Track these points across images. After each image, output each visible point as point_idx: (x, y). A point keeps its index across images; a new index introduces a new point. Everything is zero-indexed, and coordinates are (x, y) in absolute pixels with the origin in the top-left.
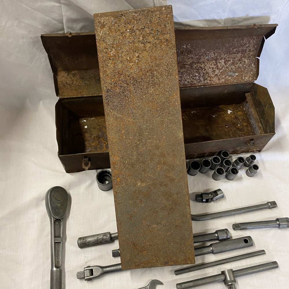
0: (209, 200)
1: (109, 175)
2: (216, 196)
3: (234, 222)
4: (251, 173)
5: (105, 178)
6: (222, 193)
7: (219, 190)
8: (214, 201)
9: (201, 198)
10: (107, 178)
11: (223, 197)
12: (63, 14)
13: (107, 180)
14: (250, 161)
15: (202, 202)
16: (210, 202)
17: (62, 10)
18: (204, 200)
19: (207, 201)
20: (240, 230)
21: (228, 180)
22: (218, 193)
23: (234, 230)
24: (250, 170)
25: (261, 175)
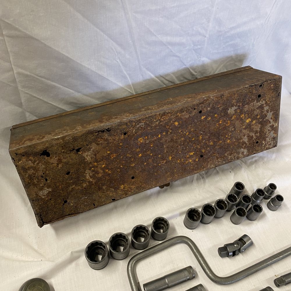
0: (236, 253)
1: (102, 247)
2: (243, 246)
3: (274, 275)
4: (275, 206)
5: (97, 251)
6: (250, 239)
7: (245, 236)
8: (242, 252)
9: (226, 252)
10: (99, 252)
11: (252, 244)
12: (9, 50)
13: (101, 254)
14: (270, 192)
15: (228, 257)
16: (238, 254)
17: (6, 44)
18: (230, 254)
19: (234, 254)
20: (285, 285)
21: (250, 221)
22: (245, 240)
23: (277, 288)
24: (273, 203)
25: (285, 205)
